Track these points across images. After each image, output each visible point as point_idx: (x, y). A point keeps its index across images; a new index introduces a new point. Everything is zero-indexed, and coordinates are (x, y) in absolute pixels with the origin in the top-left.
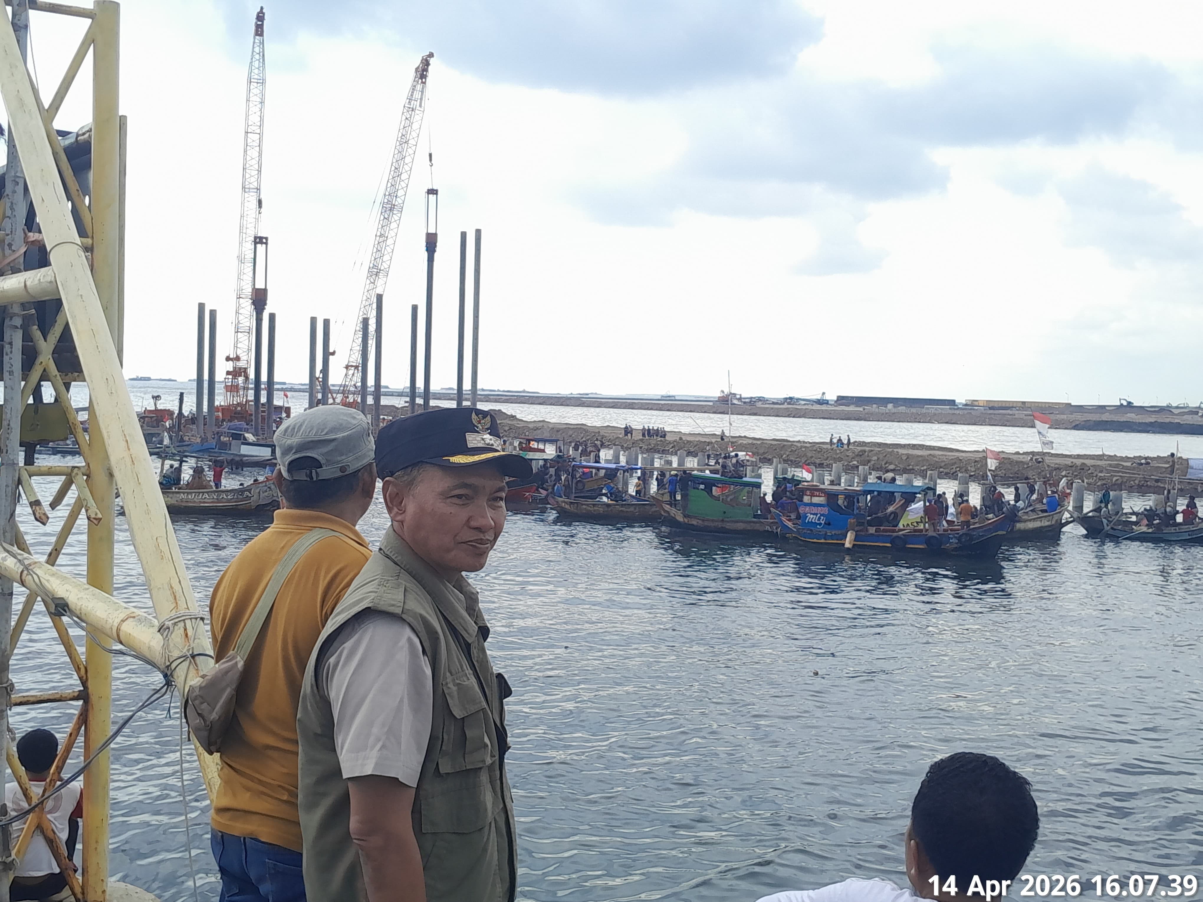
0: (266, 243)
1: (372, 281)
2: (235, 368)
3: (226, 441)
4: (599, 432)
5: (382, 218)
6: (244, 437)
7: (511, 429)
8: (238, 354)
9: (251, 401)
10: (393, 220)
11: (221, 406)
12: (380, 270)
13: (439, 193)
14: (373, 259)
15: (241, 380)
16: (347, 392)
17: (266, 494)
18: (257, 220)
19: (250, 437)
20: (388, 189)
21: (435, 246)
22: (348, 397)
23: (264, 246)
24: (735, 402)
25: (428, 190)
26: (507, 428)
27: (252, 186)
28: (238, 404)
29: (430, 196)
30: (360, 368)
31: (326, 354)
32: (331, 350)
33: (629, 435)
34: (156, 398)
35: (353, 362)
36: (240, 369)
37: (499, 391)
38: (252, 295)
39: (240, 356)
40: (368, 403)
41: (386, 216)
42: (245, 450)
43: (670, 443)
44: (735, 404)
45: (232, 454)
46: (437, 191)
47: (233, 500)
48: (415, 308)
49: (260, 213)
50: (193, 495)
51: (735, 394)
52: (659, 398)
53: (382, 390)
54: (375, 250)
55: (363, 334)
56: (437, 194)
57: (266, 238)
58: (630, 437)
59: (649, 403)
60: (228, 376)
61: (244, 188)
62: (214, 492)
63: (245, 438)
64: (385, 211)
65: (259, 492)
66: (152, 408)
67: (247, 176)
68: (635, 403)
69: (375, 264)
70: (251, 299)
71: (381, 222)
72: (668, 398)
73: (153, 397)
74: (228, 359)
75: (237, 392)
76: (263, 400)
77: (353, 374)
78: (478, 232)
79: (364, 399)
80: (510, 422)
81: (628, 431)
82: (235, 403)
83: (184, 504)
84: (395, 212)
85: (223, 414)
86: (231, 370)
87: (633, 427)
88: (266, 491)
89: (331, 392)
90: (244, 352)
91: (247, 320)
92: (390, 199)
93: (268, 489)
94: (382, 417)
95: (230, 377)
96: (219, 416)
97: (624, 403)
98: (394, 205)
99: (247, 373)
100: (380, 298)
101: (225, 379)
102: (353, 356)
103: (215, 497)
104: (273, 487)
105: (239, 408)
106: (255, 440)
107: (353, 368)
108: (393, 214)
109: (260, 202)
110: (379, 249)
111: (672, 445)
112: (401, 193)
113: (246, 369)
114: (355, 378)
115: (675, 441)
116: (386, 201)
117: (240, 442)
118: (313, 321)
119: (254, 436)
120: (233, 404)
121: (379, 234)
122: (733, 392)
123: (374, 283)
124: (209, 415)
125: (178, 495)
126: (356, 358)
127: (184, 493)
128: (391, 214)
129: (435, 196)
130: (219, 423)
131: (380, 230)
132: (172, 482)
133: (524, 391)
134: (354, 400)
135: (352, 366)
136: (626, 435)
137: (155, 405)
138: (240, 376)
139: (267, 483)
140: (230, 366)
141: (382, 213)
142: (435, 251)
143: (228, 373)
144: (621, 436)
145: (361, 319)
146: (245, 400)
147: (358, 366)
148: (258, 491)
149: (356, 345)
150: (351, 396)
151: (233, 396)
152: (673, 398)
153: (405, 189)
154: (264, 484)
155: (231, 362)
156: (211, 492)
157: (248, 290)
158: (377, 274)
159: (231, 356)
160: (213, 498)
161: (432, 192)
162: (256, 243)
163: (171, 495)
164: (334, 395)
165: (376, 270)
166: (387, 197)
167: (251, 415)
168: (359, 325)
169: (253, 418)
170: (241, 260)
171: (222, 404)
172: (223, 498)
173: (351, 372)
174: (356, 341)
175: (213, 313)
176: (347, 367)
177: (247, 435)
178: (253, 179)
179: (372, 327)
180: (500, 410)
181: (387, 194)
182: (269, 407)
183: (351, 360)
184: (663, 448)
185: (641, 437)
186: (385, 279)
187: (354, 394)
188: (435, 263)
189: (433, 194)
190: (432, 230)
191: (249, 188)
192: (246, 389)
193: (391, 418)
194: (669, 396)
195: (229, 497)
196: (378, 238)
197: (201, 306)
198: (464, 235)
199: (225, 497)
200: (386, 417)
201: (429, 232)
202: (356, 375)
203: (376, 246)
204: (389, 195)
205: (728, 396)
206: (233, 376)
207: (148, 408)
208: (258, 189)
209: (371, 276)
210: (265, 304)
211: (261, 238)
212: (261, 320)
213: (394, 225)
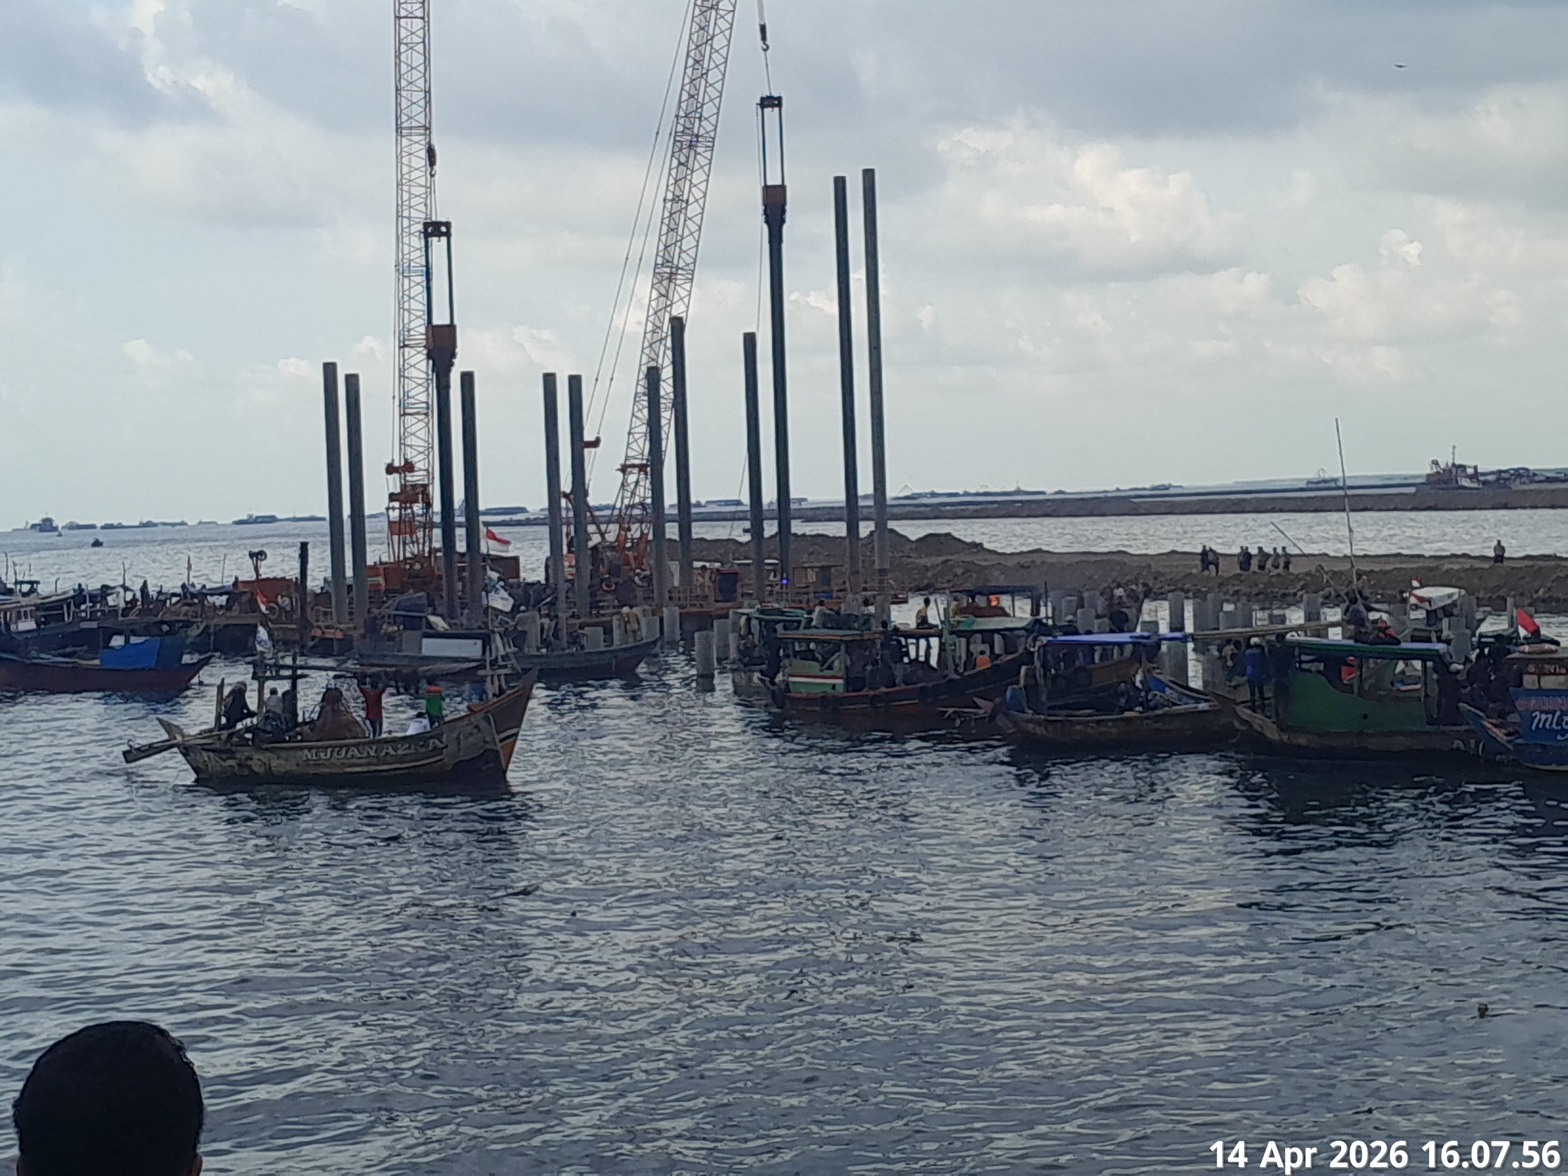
0: (448, 234)
1: (663, 292)
2: (404, 487)
3: (394, 632)
4: (1149, 566)
5: (675, 163)
6: (428, 622)
7: (967, 571)
8: (409, 457)
9: (438, 550)
10: (697, 166)
11: (381, 563)
12: (678, 268)
13: (784, 102)
14: (662, 247)
15: (418, 508)
16: (627, 520)
17: (471, 739)
18: (430, 189)
19: (439, 623)
20: (684, 105)
21: (783, 211)
22: (629, 529)
23: (444, 239)
24: (1465, 482)
25: (762, 99)
26: (959, 571)
27: (415, 124)
28: (415, 558)
29: (767, 110)
30: (649, 469)
31: (579, 445)
32: (588, 436)
33: (1212, 567)
34: (257, 556)
35: (634, 458)
36: (414, 486)
37: (966, 494)
38: (427, 339)
39: (414, 460)
40: (668, 536)
41: (683, 160)
42: (430, 647)
43: (1297, 578)
44: (1464, 488)
45: (406, 656)
46: (779, 99)
47: (408, 758)
48: (750, 340)
49: (432, 176)
50: (329, 750)
51: (1463, 467)
52: (1303, 485)
53: (694, 510)
54: (665, 229)
55: (649, 402)
56: (779, 105)
57: (448, 225)
58: (1214, 573)
59: (1274, 499)
60: (391, 504)
61: (399, 128)
62: (372, 742)
63: (430, 625)
64: (681, 150)
65: (458, 738)
66: (250, 576)
67: (404, 103)
68: (1245, 500)
69: (667, 257)
70: (425, 347)
71: (674, 172)
72: (1322, 485)
73: (252, 555)
74: (391, 469)
75: (411, 533)
76: (461, 546)
77: (637, 483)
78: (869, 175)
79: (659, 532)
80: (968, 559)
81: (1208, 558)
82: (408, 555)
83: (312, 771)
84: (699, 150)
85: (386, 580)
86: (398, 490)
87: (1220, 550)
88: (471, 734)
89: (595, 521)
90: (421, 453)
91: (421, 389)
92: (688, 125)
93: (475, 731)
94: (697, 564)
95: (396, 504)
96: (379, 585)
97: (1222, 501)
98: (697, 136)
99: (428, 495)
100: (678, 326)
101: (388, 509)
102: (634, 446)
103: (372, 753)
104: (483, 724)
105: (417, 566)
106: (447, 627)
107: (636, 470)
108: (696, 153)
109: (431, 154)
110: (673, 226)
111: (1302, 583)
112: (708, 110)
113: (425, 487)
114: (641, 491)
115: (1308, 574)
116: (680, 128)
117: (418, 633)
118: (549, 380)
119: (444, 620)
120: (405, 558)
121: (670, 196)
122: (1457, 462)
123: (666, 296)
124: (356, 583)
125: (299, 753)
126: (641, 447)
127: (310, 749)
128: (692, 153)
129: (776, 109)
130: (376, 597)
131: (671, 188)
132: (284, 727)
133: (1018, 492)
134: (642, 533)
135: (633, 466)
136: (1205, 567)
137: (256, 569)
138: (417, 501)
139: (473, 719)
140: (394, 483)
141: (673, 153)
142: (783, 221)
143: (392, 497)
144: (1194, 571)
145: (644, 369)
146: (427, 549)
147: (646, 466)
148: (454, 735)
149: (638, 423)
150: (634, 527)
151: (405, 544)
152: (1332, 485)
153: (717, 101)
154: (466, 722)
155: (396, 476)
156: (364, 744)
157: (419, 329)
158: (671, 277)
159: (396, 464)
160: (369, 756)
161: (770, 102)
162: (427, 235)
163: (283, 754)
164: (603, 527)
165: (668, 270)
166: (682, 121)
167: (440, 577)
168: (642, 383)
169: (444, 582)
170: (402, 270)
171: (385, 559)
172: (387, 753)
173: (632, 478)
174: (639, 414)
175: (352, 381)
176: (624, 469)
177: (432, 619)
178: (416, 109)
179: (666, 388)
180: (948, 535)
181: (682, 114)
182: (472, 558)
183: (631, 453)
184: (1283, 591)
185: (1238, 571)
186: (687, 286)
187: (641, 522)
188: (784, 246)
189: (773, 106)
190: (774, 180)
191: (411, 128)
192: (429, 525)
193: (717, 565)
194: (1325, 481)
195: (400, 752)
196: (668, 205)
197: (330, 370)
198: (840, 184)
199: (392, 752)
200: (708, 565)
201: (769, 183)
202: (642, 483)
203: (666, 221)
204: (686, 116)
205: (1447, 471)
206: (401, 502)
207: (241, 579)
208: (427, 128)
209: (660, 282)
210: (453, 355)
211: (437, 225)
212: (447, 387)
213: (698, 177)
